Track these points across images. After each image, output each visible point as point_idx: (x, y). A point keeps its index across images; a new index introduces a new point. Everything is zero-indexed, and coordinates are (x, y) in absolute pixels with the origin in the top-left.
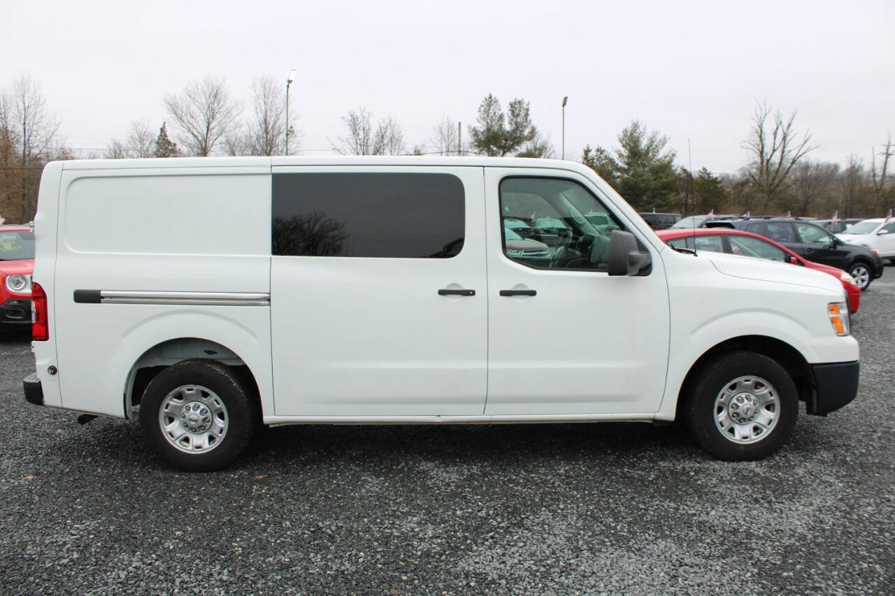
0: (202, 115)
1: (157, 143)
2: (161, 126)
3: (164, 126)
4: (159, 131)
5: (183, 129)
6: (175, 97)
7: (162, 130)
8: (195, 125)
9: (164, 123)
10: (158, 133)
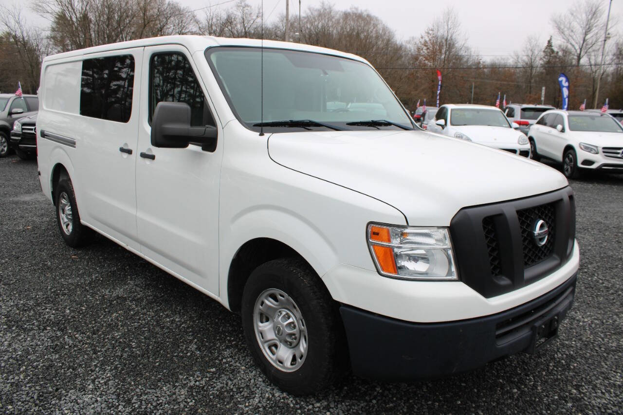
0: (581, 29)
1: (544, 52)
2: (549, 39)
3: (551, 39)
4: (547, 42)
5: (563, 40)
6: (560, 16)
7: (549, 42)
8: (574, 37)
9: (551, 37)
10: (546, 44)
